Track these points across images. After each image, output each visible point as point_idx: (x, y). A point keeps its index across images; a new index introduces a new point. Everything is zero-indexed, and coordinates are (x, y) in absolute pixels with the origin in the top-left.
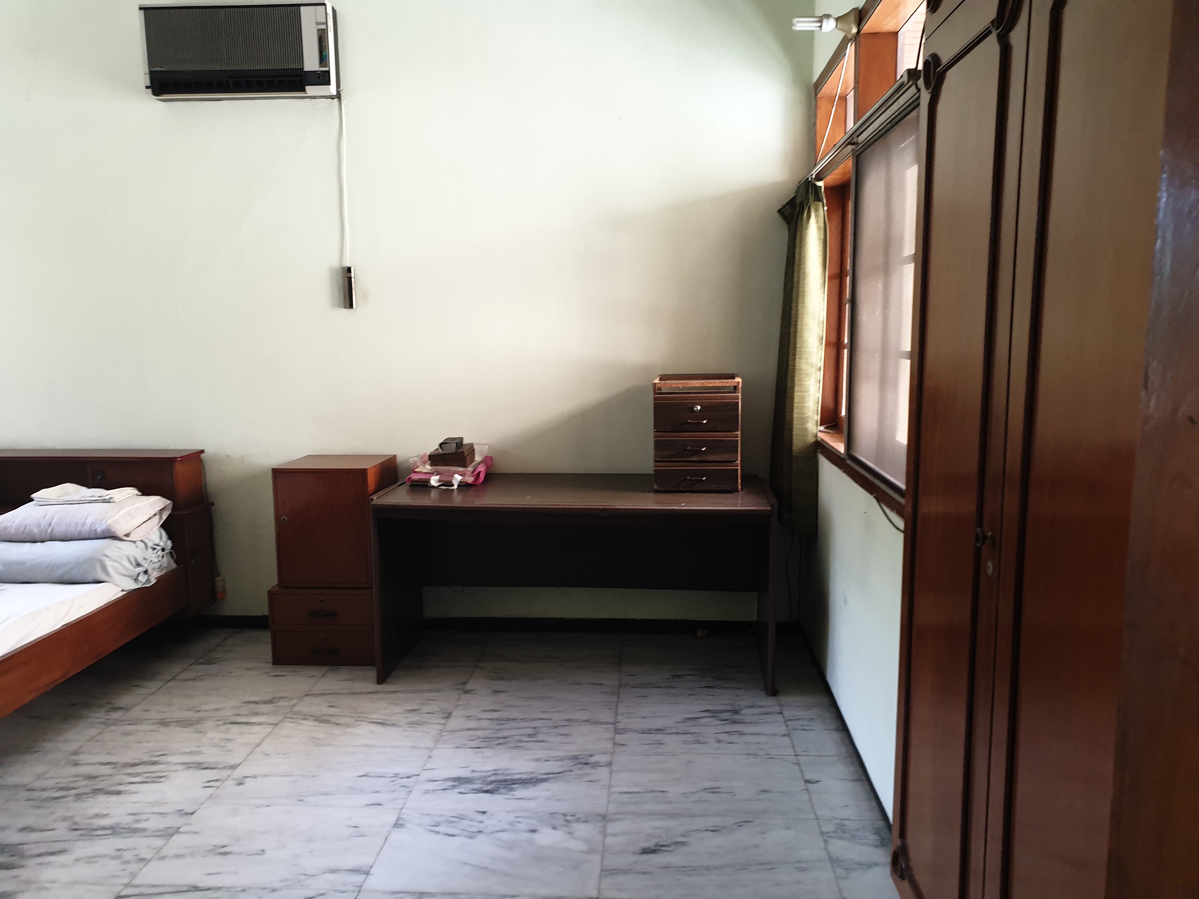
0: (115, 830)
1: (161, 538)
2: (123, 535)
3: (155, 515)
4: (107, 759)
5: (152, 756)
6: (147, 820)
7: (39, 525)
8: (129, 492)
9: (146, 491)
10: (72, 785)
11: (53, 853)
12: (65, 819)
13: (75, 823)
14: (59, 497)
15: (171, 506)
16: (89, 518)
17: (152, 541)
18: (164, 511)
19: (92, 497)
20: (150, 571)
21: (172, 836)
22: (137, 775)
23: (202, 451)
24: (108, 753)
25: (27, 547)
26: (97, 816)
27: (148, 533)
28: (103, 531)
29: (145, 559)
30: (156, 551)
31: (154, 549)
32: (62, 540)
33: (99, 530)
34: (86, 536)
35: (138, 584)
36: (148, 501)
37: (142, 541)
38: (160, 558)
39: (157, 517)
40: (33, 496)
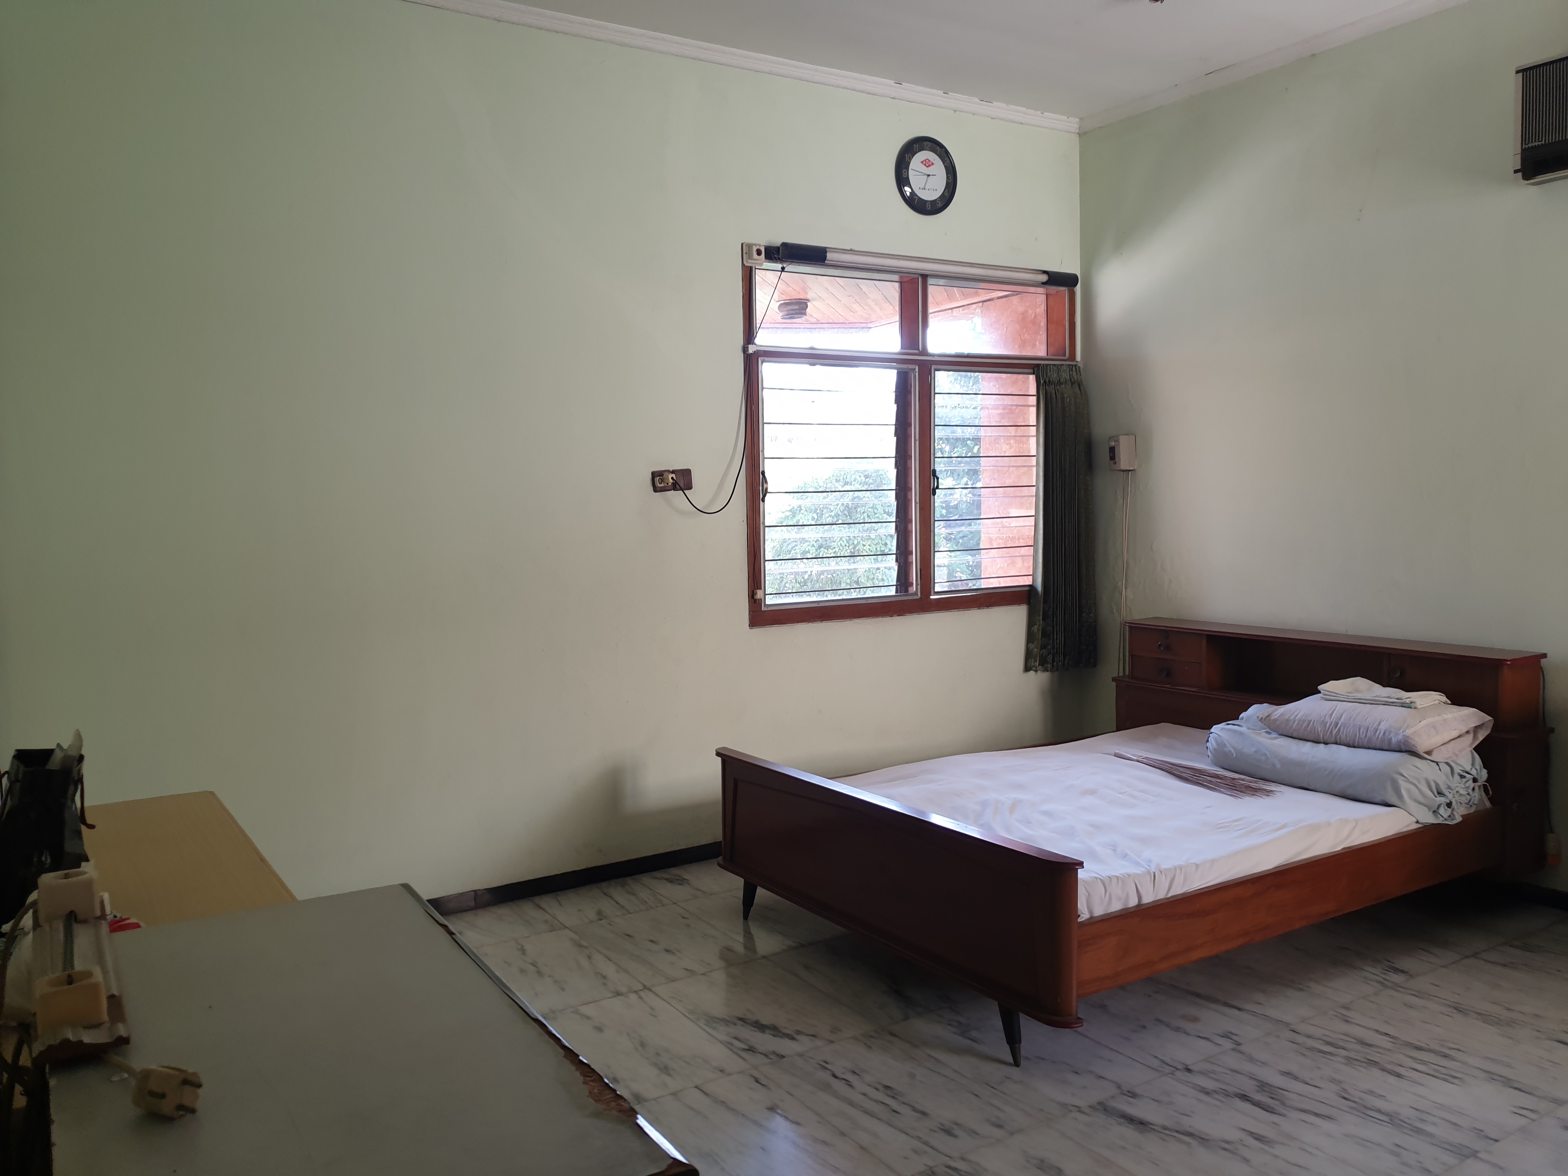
0: (1393, 1119)
1: (1473, 765)
2: (1424, 751)
3: (1468, 732)
4: (1384, 1028)
5: (1443, 1046)
6: (1434, 1124)
7: (1324, 723)
8: (1433, 698)
9: (1457, 699)
10: (1341, 1044)
11: (1317, 1115)
12: (1333, 1081)
13: (1345, 1090)
14: (1349, 693)
15: (1491, 725)
16: (1382, 723)
17: (1461, 766)
18: (1481, 729)
19: (1388, 697)
20: (1454, 803)
21: (1467, 1157)
22: (1423, 1062)
23: (1544, 656)
24: (1386, 1022)
25: (1307, 747)
26: (1371, 1092)
27: (1457, 755)
28: (1399, 742)
29: (1449, 787)
30: (1464, 780)
31: (1464, 777)
32: (1348, 746)
33: (1394, 740)
34: (1378, 745)
35: (1438, 818)
36: (1459, 713)
37: (1447, 763)
38: (1470, 791)
39: (1470, 737)
40: (1320, 687)
